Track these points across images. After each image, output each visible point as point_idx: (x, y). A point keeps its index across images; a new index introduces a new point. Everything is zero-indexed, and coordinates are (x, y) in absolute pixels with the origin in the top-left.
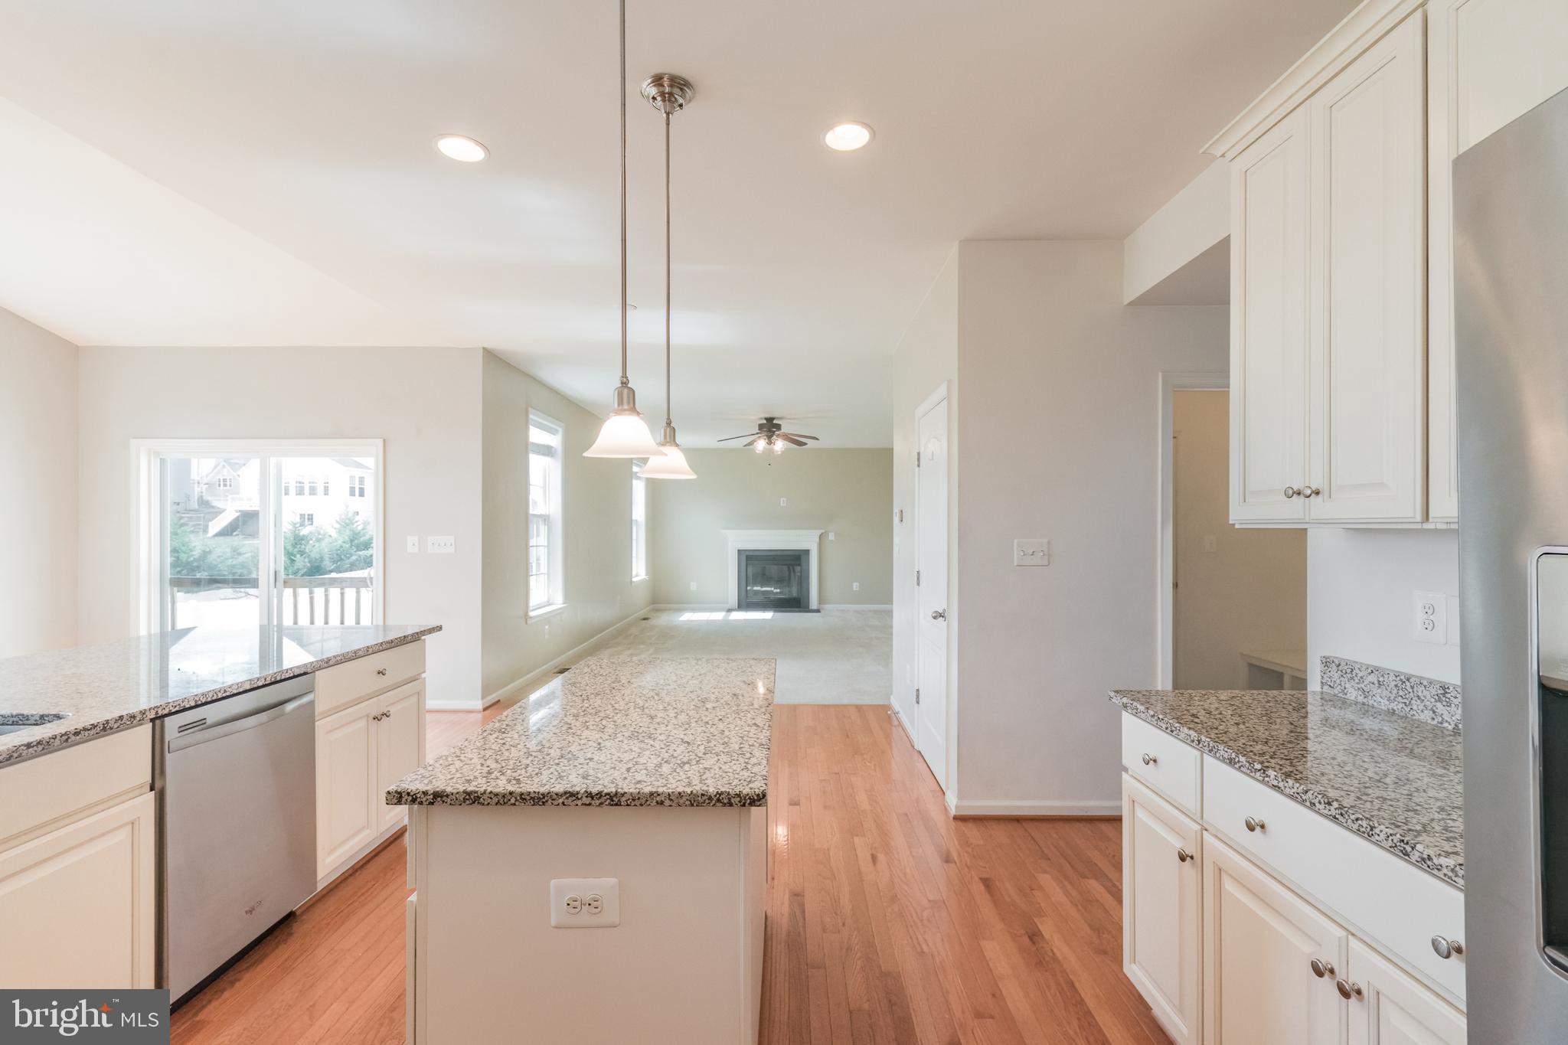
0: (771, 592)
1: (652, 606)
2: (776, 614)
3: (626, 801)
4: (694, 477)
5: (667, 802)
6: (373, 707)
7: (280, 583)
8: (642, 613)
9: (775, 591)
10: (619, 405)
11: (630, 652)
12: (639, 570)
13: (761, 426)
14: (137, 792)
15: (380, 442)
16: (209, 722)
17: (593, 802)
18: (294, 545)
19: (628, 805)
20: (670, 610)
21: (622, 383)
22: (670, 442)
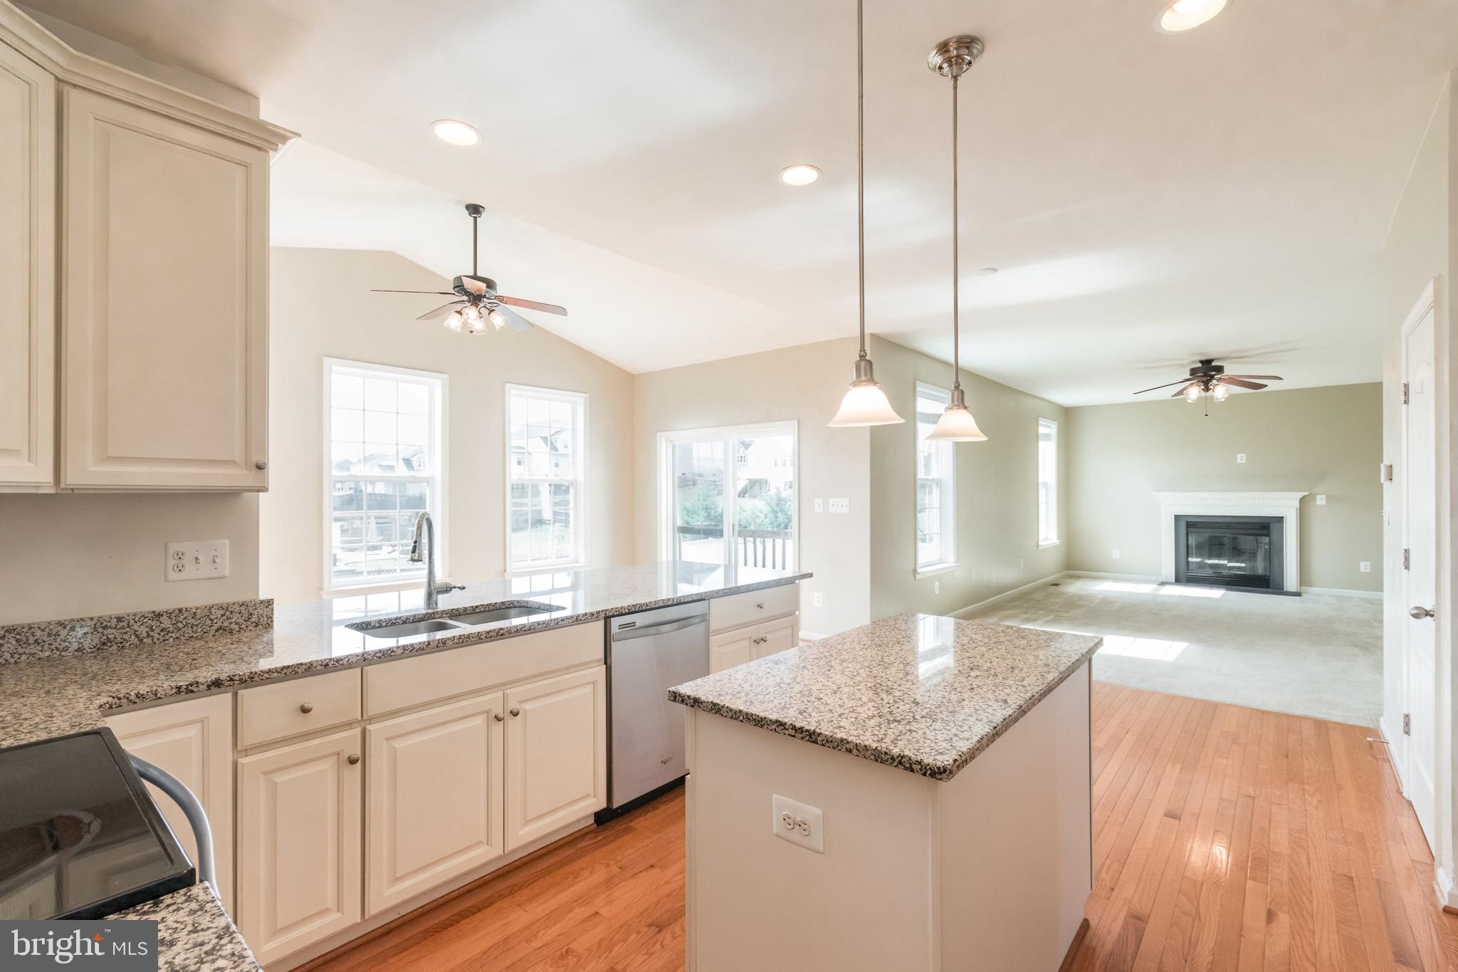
0: (1224, 567)
1: (1064, 573)
2: (1229, 592)
3: (822, 741)
4: (985, 438)
5: (855, 751)
6: (754, 632)
7: (736, 533)
8: (1051, 579)
9: (1229, 565)
10: (857, 378)
11: (1025, 616)
12: (1048, 533)
13: (1194, 372)
14: (597, 664)
15: (796, 422)
16: (638, 625)
17: (797, 735)
18: (778, 505)
19: (823, 745)
20: (1087, 577)
21: (860, 356)
22: (958, 405)
